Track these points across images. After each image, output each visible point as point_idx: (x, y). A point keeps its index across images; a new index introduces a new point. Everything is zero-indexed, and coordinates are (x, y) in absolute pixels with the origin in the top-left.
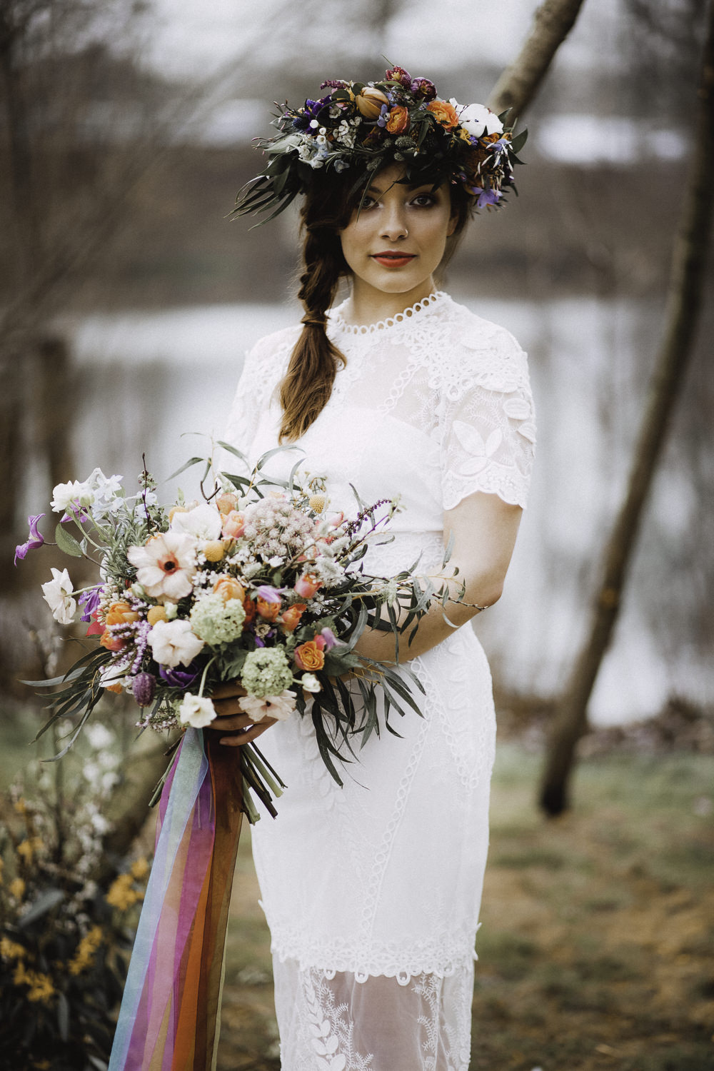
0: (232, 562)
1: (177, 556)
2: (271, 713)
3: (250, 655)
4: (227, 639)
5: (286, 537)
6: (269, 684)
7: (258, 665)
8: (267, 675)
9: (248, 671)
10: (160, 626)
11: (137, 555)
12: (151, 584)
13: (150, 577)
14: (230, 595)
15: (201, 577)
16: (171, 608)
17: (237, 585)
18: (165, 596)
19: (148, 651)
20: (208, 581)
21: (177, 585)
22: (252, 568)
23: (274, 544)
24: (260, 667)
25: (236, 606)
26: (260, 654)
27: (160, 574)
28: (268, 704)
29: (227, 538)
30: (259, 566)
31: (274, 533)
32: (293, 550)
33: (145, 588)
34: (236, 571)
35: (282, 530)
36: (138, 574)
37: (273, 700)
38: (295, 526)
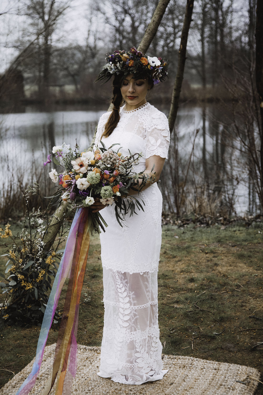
0: (97, 165)
1: (83, 163)
2: (108, 203)
3: (103, 188)
4: (96, 183)
5: (112, 160)
6: (108, 195)
7: (105, 190)
8: (107, 192)
9: (102, 192)
10: (79, 179)
11: (73, 162)
12: (77, 169)
13: (76, 167)
14: (97, 172)
15: (89, 168)
16: (81, 175)
17: (99, 170)
18: (80, 172)
19: (76, 185)
20: (91, 169)
21: (83, 170)
22: (102, 166)
23: (109, 161)
24: (106, 190)
25: (98, 174)
26: (105, 187)
27: (78, 167)
28: (107, 200)
29: (96, 159)
30: (105, 166)
31: (109, 159)
32: (113, 163)
33: (75, 170)
34: (99, 167)
35: (111, 158)
36: (74, 167)
37: (109, 199)
38: (115, 158)
